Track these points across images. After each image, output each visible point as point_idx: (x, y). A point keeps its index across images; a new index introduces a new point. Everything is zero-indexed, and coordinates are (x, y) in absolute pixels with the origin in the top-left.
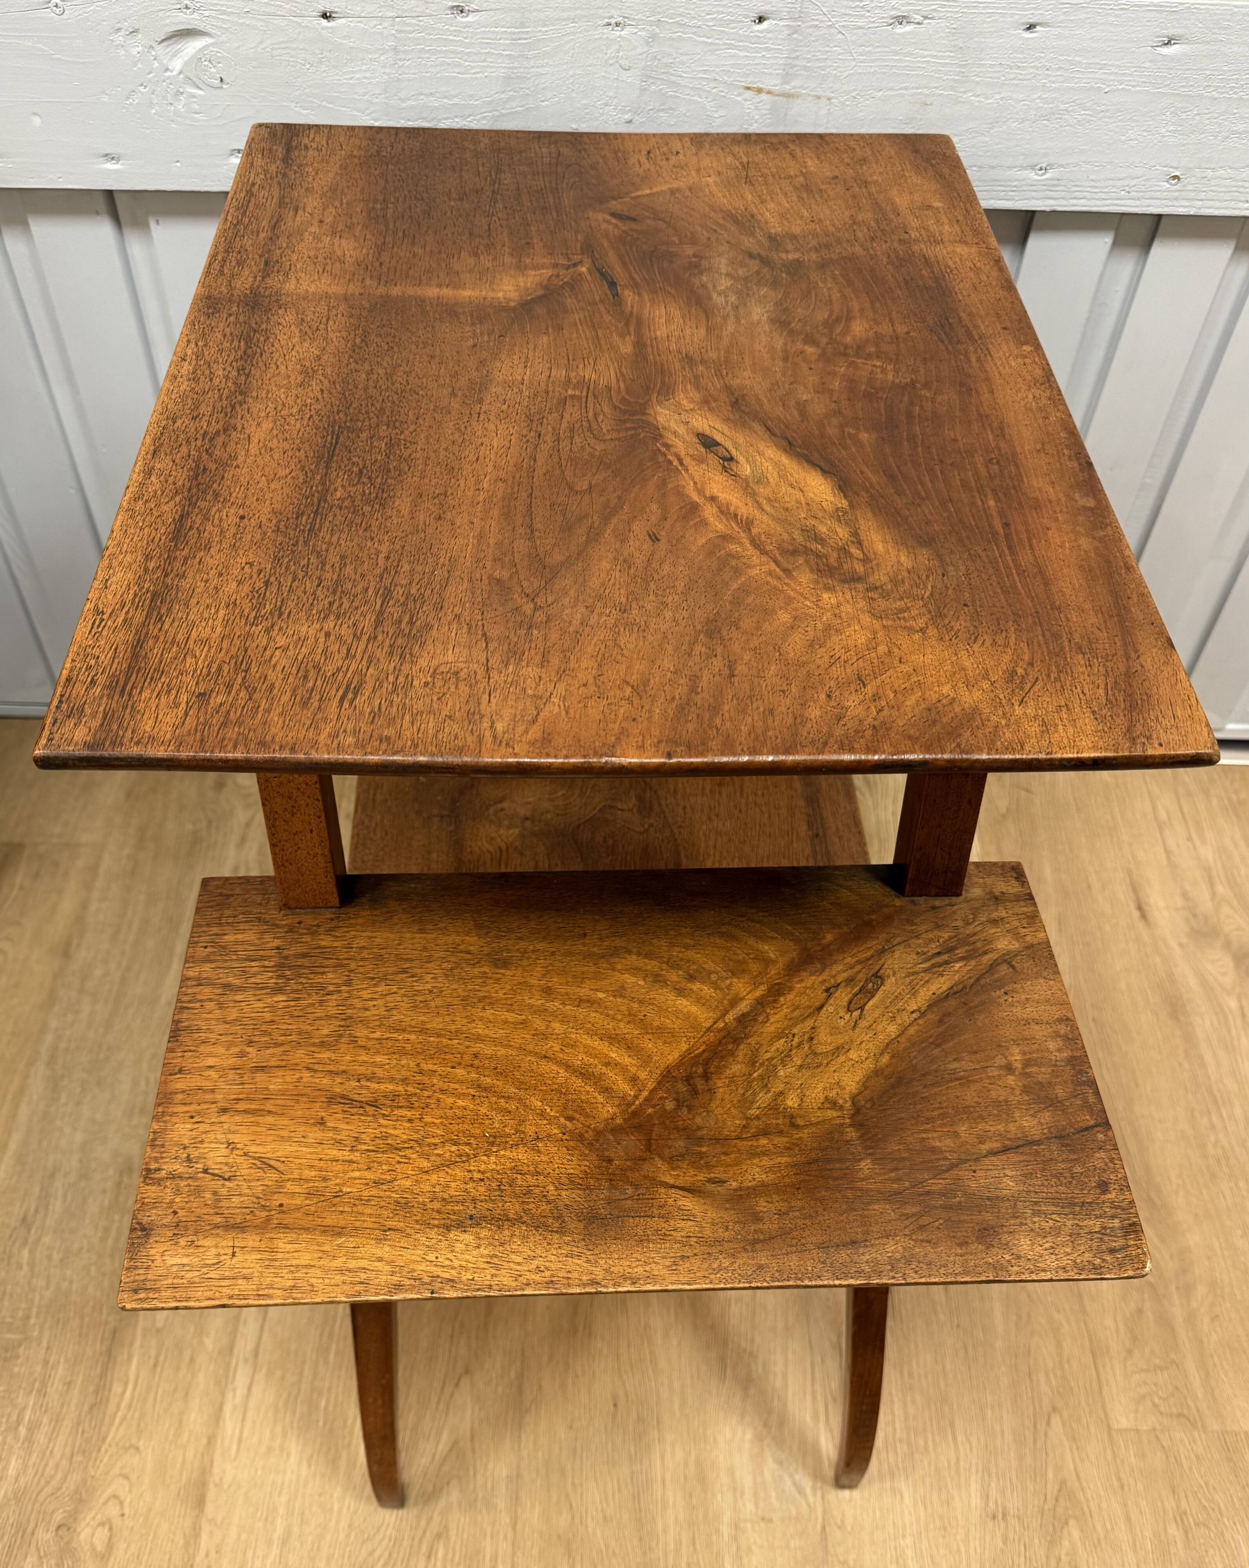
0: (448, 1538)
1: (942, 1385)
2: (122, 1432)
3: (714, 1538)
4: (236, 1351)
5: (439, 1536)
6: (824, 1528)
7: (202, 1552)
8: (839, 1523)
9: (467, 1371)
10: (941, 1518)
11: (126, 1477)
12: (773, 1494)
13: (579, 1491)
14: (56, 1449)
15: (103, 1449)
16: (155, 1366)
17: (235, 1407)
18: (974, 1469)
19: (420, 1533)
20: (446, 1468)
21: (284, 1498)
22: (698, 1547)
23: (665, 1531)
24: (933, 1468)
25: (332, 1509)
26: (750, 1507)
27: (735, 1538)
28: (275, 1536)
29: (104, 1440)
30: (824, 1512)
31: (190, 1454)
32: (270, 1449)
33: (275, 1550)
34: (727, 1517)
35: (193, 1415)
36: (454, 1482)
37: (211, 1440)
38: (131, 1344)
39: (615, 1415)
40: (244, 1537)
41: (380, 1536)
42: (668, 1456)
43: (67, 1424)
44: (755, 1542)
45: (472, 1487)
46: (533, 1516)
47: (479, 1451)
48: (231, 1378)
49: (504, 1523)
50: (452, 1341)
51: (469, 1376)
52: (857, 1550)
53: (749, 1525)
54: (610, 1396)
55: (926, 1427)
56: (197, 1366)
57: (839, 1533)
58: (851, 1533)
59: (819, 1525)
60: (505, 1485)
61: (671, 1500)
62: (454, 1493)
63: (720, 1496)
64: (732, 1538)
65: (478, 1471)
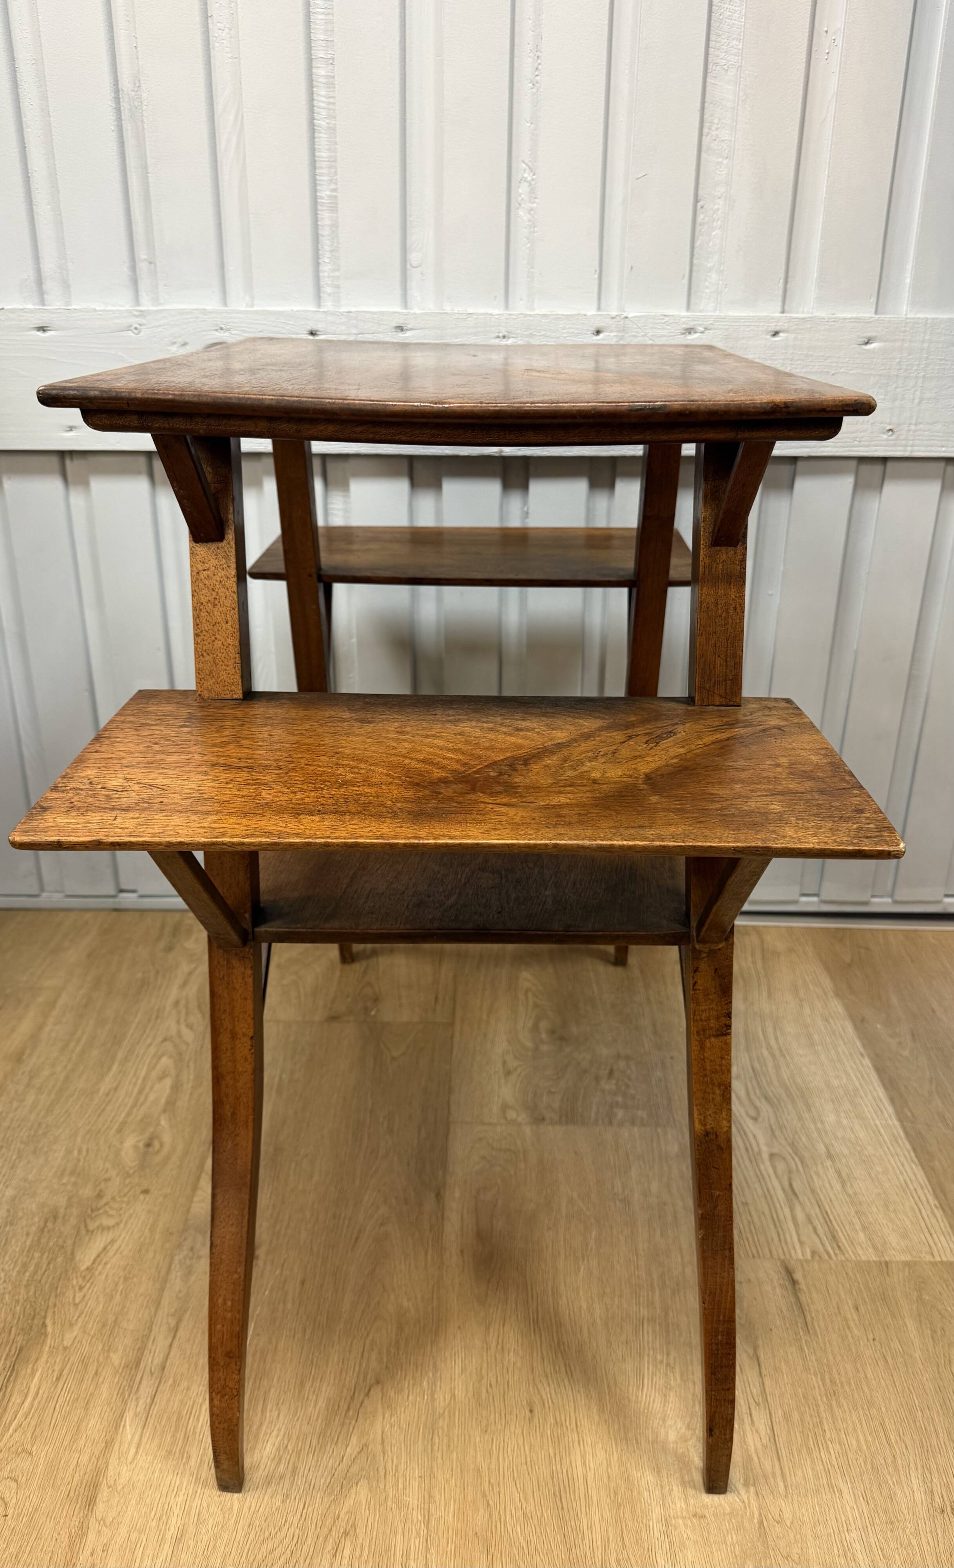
0: (356, 1535)
1: (866, 1390)
2: (16, 1436)
3: (643, 1534)
4: (142, 1365)
5: (346, 1534)
6: (761, 1523)
7: (88, 1550)
8: (777, 1518)
9: (378, 1382)
10: (885, 1512)
11: (16, 1481)
13: (496, 1490)
16: (58, 1379)
17: (136, 1415)
18: (912, 1466)
19: (325, 1530)
20: (355, 1469)
21: (180, 1499)
22: (627, 1542)
23: (590, 1528)
24: (869, 1466)
25: (231, 1508)
26: (679, 1504)
27: (666, 1534)
28: (168, 1536)
30: (760, 1508)
31: (85, 1458)
32: (169, 1454)
33: (167, 1548)
34: (656, 1513)
35: (92, 1422)
36: (363, 1483)
37: (108, 1444)
38: (37, 1360)
39: (530, 1420)
40: (134, 1536)
41: (283, 1534)
42: (589, 1458)
44: (688, 1538)
45: (382, 1487)
46: (446, 1513)
47: (389, 1453)
48: (134, 1390)
49: (415, 1520)
50: (362, 1356)
51: (380, 1387)
52: (799, 1545)
53: (681, 1522)
54: (525, 1403)
55: (855, 1430)
56: (101, 1379)
57: (778, 1528)
58: (790, 1528)
59: (756, 1521)
60: (417, 1484)
61: (595, 1499)
62: (362, 1492)
63: (646, 1494)
64: (662, 1534)
65: (388, 1472)
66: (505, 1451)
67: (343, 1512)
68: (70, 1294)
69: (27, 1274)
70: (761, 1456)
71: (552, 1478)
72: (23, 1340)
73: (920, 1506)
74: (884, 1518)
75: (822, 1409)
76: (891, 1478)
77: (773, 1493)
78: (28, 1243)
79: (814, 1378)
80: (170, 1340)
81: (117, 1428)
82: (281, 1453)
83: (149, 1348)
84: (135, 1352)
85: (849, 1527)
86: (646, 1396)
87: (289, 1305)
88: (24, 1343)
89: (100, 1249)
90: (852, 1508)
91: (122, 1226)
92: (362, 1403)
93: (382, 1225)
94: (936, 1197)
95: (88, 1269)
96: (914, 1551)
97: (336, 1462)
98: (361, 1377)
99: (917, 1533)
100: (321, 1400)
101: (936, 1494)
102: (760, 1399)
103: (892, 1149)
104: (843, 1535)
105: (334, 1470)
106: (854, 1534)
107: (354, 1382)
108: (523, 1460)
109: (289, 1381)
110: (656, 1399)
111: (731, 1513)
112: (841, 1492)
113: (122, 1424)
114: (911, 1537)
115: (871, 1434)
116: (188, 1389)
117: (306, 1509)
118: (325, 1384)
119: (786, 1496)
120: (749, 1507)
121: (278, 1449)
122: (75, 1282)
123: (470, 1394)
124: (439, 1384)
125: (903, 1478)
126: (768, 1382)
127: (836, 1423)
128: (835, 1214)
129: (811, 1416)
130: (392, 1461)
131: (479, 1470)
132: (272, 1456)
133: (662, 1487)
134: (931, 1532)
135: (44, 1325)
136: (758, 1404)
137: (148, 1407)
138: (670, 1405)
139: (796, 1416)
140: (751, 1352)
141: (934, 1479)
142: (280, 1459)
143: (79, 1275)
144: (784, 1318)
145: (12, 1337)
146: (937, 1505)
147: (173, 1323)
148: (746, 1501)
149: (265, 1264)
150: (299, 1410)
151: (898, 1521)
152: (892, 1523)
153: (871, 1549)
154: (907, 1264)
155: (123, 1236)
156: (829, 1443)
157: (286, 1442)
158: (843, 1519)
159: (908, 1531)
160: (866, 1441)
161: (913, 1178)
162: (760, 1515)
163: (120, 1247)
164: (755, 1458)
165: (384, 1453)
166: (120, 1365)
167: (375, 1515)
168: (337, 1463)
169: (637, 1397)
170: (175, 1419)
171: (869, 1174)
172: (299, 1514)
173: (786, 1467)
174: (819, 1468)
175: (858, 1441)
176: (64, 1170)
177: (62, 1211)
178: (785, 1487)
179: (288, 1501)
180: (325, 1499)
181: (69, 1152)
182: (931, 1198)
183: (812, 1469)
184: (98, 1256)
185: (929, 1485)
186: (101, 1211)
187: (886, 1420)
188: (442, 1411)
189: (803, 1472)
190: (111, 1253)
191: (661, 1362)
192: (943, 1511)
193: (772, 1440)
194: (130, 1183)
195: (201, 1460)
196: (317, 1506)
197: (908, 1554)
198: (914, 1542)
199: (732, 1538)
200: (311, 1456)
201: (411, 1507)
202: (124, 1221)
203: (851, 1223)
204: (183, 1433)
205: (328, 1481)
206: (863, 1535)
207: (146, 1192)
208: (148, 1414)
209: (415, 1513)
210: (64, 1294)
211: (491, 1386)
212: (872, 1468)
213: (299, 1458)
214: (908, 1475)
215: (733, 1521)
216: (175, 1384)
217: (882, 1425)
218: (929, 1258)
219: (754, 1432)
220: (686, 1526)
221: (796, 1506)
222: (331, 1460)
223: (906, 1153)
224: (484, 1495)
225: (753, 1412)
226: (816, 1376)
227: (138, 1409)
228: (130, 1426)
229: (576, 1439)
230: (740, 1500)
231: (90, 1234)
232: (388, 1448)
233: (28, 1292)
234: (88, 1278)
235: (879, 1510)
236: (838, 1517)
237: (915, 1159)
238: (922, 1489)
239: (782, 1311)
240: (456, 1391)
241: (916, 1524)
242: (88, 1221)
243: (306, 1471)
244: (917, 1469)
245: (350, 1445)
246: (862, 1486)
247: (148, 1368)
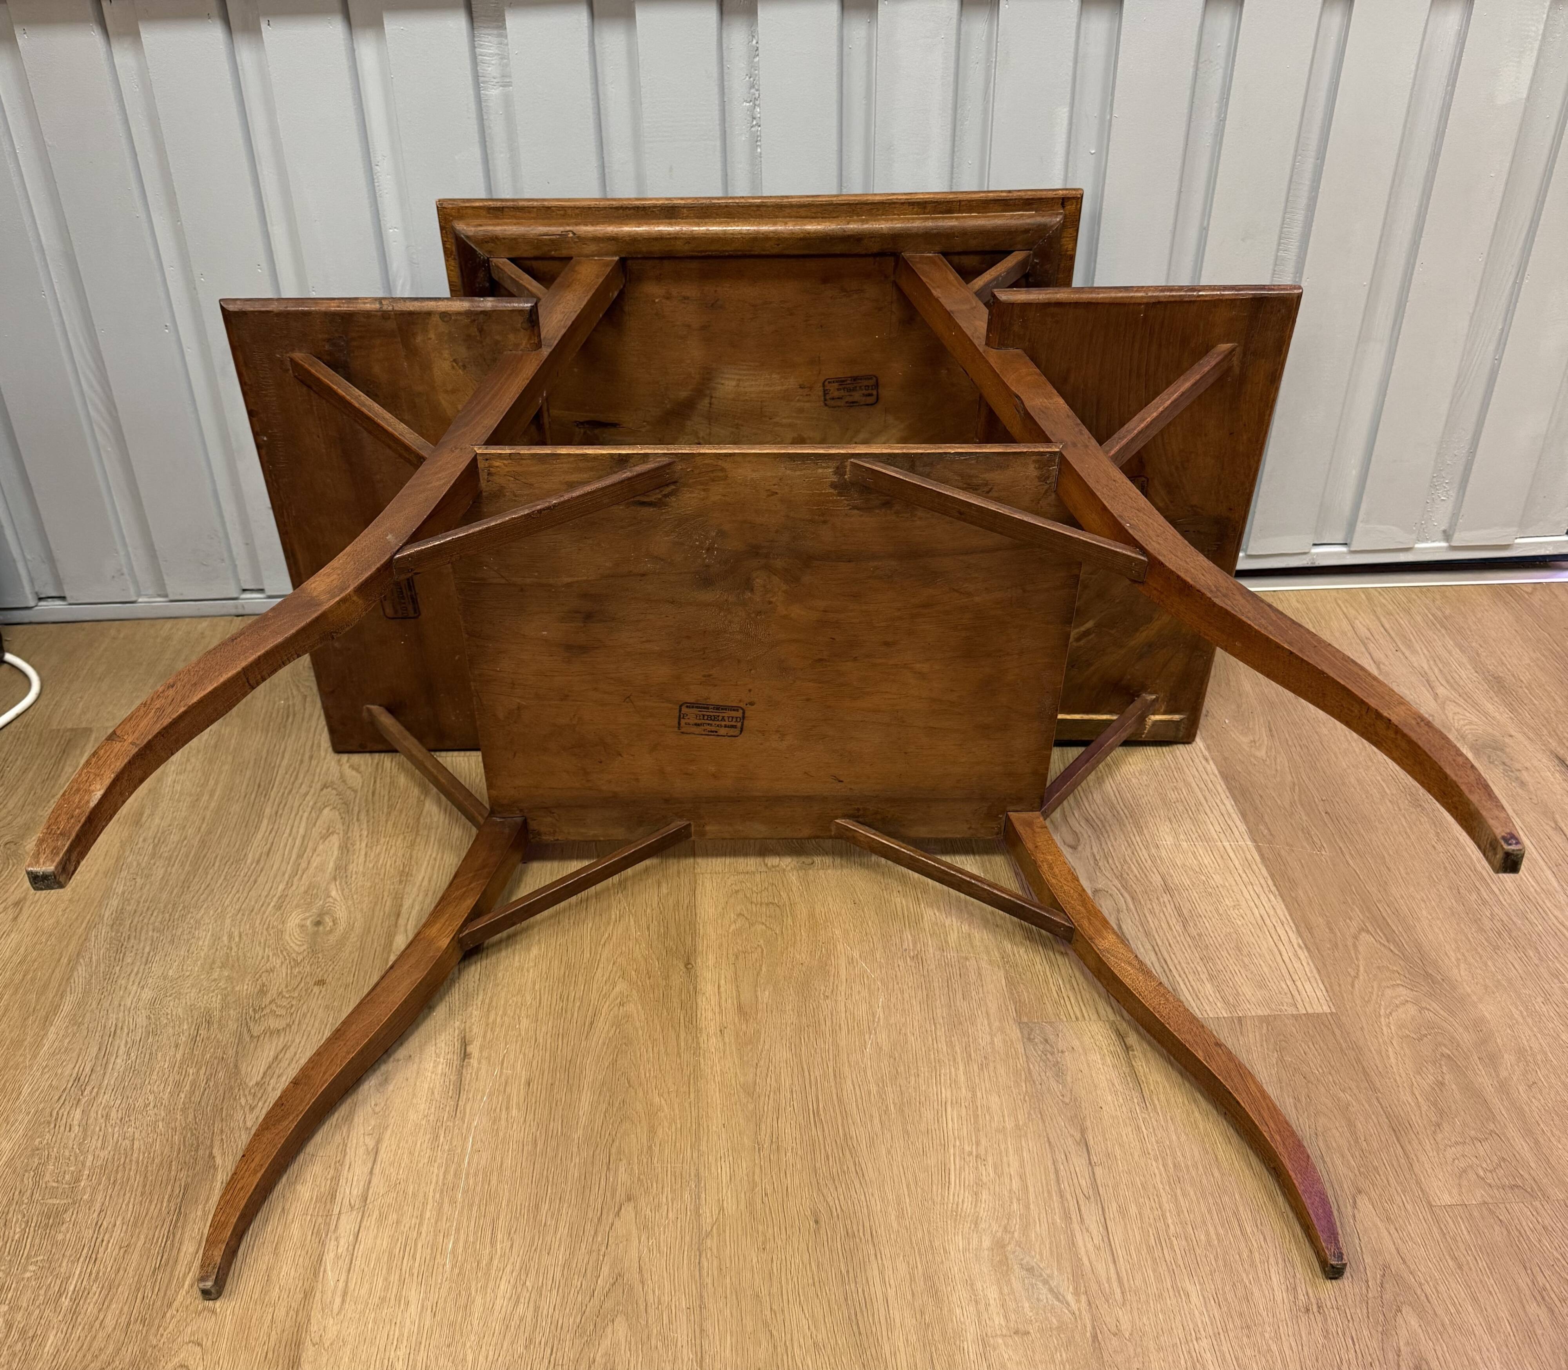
1: (1217, 1174)
3: (958, 1358)
4: (339, 1199)
6: (1095, 1337)
8: (1114, 1329)
9: (629, 1199)
10: (1241, 1316)
11: (198, 1344)
12: (1027, 1305)
13: (780, 1317)
14: (107, 1321)
15: (168, 1315)
17: (337, 1258)
20: (609, 1304)
23: (894, 1354)
24: (1221, 1263)
26: (999, 1320)
27: (984, 1356)
29: (170, 1305)
30: (1093, 1320)
31: (281, 1313)
32: (383, 1300)
34: (971, 1331)
36: (620, 1320)
37: (308, 1294)
39: (817, 1232)
42: (888, 1272)
43: (123, 1291)
44: (1010, 1359)
45: (643, 1323)
46: (722, 1348)
47: (650, 1282)
48: (332, 1227)
49: (686, 1359)
50: (608, 1168)
51: (632, 1204)
52: (1141, 1359)
53: (1000, 1341)
54: (808, 1213)
55: (1204, 1222)
56: (290, 1217)
57: (1115, 1341)
58: (1129, 1340)
59: (1088, 1334)
60: (685, 1317)
61: (897, 1321)
62: (620, 1329)
63: (958, 1311)
64: (979, 1356)
65: (649, 1304)
66: (788, 1272)
67: (599, 1354)
68: (239, 1115)
69: (183, 1095)
70: (1093, 1257)
71: (846, 1299)
72: (188, 1176)
73: (1281, 1306)
74: (1239, 1322)
75: (1164, 1200)
76: (1247, 1275)
77: (1108, 1301)
78: (179, 1056)
79: (1154, 1163)
80: (370, 1165)
81: (316, 1274)
82: (519, 1290)
83: (345, 1176)
84: (329, 1182)
85: (1198, 1335)
86: (954, 1195)
87: (514, 1112)
88: (189, 1180)
89: (271, 1059)
90: (1201, 1314)
91: (295, 1027)
92: (612, 1224)
93: (621, 1004)
94: (1300, 934)
95: (257, 1084)
96: (1274, 1358)
97: (585, 1297)
98: (608, 1194)
99: (1278, 1337)
100: (561, 1224)
101: (1299, 1291)
102: (1091, 1193)
103: (1244, 876)
104: (1191, 1345)
105: (584, 1308)
106: (1205, 1343)
107: (600, 1201)
108: (811, 1281)
109: (521, 1205)
110: (966, 1200)
111: (1058, 1328)
112: (1188, 1295)
113: (322, 1269)
114: (1270, 1342)
115: (1223, 1226)
116: (398, 1222)
117: (554, 1355)
118: (566, 1205)
119: (1124, 1304)
120: (1081, 1319)
121: (515, 1287)
122: (243, 1101)
123: (742, 1206)
124: (703, 1196)
125: (1261, 1275)
126: (1098, 1171)
127: (1182, 1216)
128: (1176, 962)
129: (1151, 1209)
130: (654, 1292)
131: (758, 1296)
132: (508, 1295)
133: (976, 1302)
134: (1294, 1335)
135: (211, 1157)
136: (1088, 1198)
137: (351, 1248)
138: (983, 1205)
139: (1133, 1210)
140: (1078, 1136)
141: (1297, 1274)
142: (518, 1298)
143: (247, 1092)
144: (1116, 1092)
145: (173, 1173)
146: (1301, 1304)
147: (371, 1144)
148: (1077, 1313)
149: (479, 1063)
150: (537, 1238)
151: (1255, 1325)
152: (1248, 1327)
153: (1224, 1359)
154: (1264, 1019)
155: (297, 1041)
156: (1174, 1239)
157: (523, 1277)
158: (1191, 1327)
159: (1267, 1335)
160: (1217, 1234)
161: (1272, 912)
162: (1094, 1328)
163: (295, 1054)
164: (1085, 1260)
165: (643, 1283)
166: (312, 1198)
167: (638, 1356)
168: (588, 1298)
169: (943, 1197)
170: (386, 1259)
171: (1217, 910)
172: (547, 1361)
173: (1123, 1270)
174: (1162, 1269)
175: (1207, 1234)
176: (214, 962)
177: (217, 1013)
178: (1123, 1293)
179: (532, 1347)
180: (577, 1341)
181: (216, 938)
182: (1293, 936)
183: (1154, 1271)
184: (269, 1067)
185: (1292, 1280)
186: (268, 1010)
187: (1241, 1209)
188: (709, 1229)
189: (1143, 1274)
190: (284, 1064)
191: (970, 1154)
192: (1308, 1310)
193: (1106, 1239)
194: (300, 972)
195: (423, 1306)
196: (567, 1350)
197: (1267, 1361)
198: (1274, 1348)
199: (1061, 1356)
200: (555, 1292)
201: (679, 1344)
202: (297, 1022)
203: (1196, 972)
204: (397, 1277)
205: (578, 1321)
206: (1215, 1343)
207: (321, 983)
208: (353, 1255)
209: (685, 1351)
210: (232, 1116)
211: (766, 1194)
212: (1225, 1266)
213: (541, 1294)
214: (1267, 1272)
215: (1062, 1336)
216: (382, 1218)
217: (1236, 1214)
218: (1291, 1010)
219: (1084, 1231)
220: (1007, 1345)
221: (1136, 1314)
222: (580, 1296)
223: (1262, 881)
224: (766, 1324)
225: (1082, 1208)
226: (1156, 1160)
227: (340, 1251)
228: (332, 1271)
229: (873, 1252)
230: (1070, 1311)
231: (255, 1040)
232: (647, 1276)
233: (186, 1118)
234: (260, 1095)
235: (1234, 1313)
236: (1185, 1324)
237: (1273, 889)
238: (1283, 1287)
239: (1113, 1084)
240: (725, 1202)
241: (1276, 1327)
242: (251, 1024)
243: (551, 1310)
244: (1277, 1263)
245: (601, 1277)
246: (1213, 1287)
247: (346, 1202)
